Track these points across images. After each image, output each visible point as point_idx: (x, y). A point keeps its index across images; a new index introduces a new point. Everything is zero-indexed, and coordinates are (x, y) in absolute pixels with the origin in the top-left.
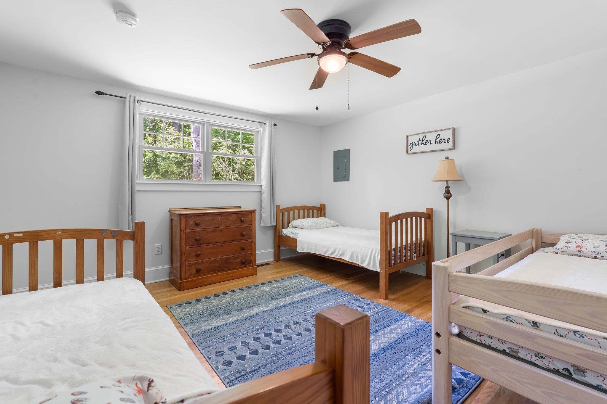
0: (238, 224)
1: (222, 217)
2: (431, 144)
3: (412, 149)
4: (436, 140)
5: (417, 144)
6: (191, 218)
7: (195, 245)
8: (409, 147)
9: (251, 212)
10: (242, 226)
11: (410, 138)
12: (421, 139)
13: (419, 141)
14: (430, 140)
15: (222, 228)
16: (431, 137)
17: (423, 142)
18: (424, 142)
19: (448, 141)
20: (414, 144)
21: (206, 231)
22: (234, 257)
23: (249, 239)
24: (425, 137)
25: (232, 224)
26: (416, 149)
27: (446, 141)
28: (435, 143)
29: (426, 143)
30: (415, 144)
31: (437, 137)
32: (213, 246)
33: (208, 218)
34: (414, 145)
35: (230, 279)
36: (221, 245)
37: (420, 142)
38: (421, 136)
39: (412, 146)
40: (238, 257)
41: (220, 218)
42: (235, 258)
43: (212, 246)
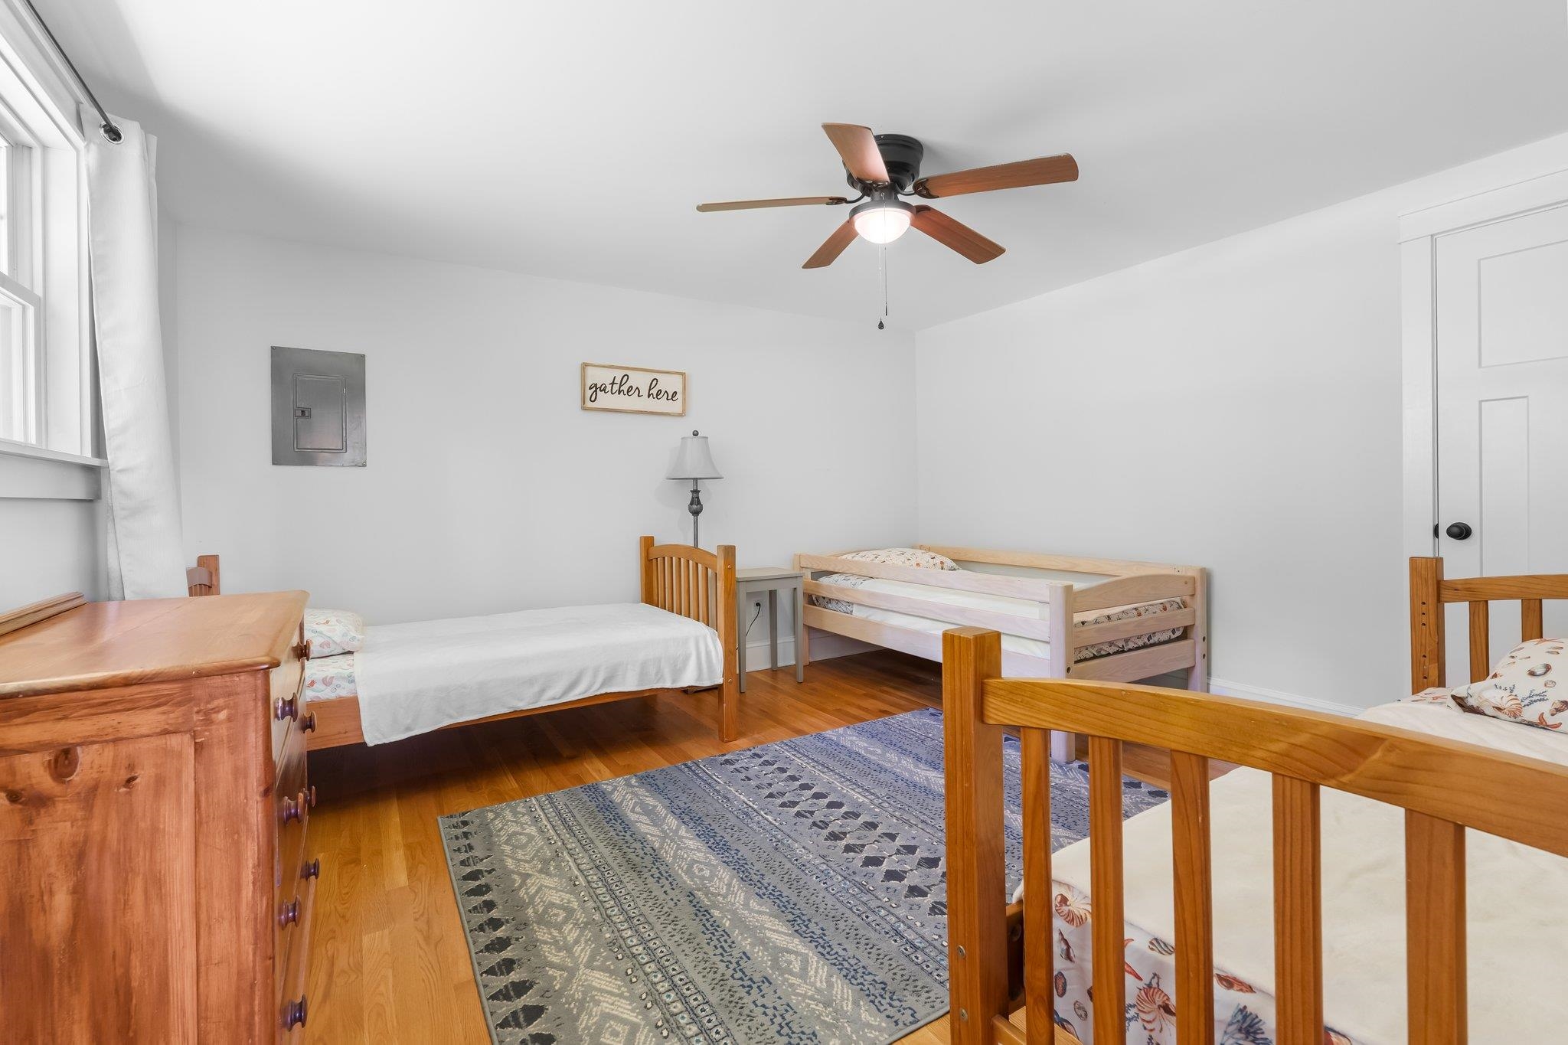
2: (639, 396)
3: (596, 398)
4: (650, 390)
5: (609, 388)
8: (589, 392)
11: (590, 371)
12: (618, 381)
13: (613, 383)
14: (637, 388)
16: (640, 381)
17: (622, 387)
18: (625, 388)
19: (673, 397)
20: (600, 388)
24: (626, 377)
26: (604, 400)
27: (670, 397)
28: (649, 397)
29: (628, 392)
30: (604, 390)
31: (651, 383)
34: (601, 391)
37: (616, 387)
38: (619, 374)
39: (596, 391)
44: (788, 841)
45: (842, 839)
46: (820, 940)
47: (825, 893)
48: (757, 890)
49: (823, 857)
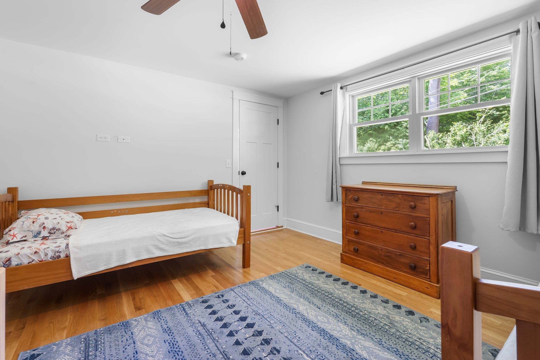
0: (406, 211)
1: (383, 197)
6: (351, 192)
7: (353, 221)
9: (428, 195)
10: (413, 214)
15: (383, 210)
21: (364, 209)
22: (398, 253)
23: (423, 237)
25: (397, 207)
32: (372, 228)
33: (366, 195)
35: (392, 279)
36: (381, 230)
40: (404, 256)
41: (380, 197)
42: (400, 255)
43: (370, 228)
44: (291, 337)
45: (263, 340)
46: (271, 296)
47: (271, 310)
48: (296, 311)
49: (272, 327)
